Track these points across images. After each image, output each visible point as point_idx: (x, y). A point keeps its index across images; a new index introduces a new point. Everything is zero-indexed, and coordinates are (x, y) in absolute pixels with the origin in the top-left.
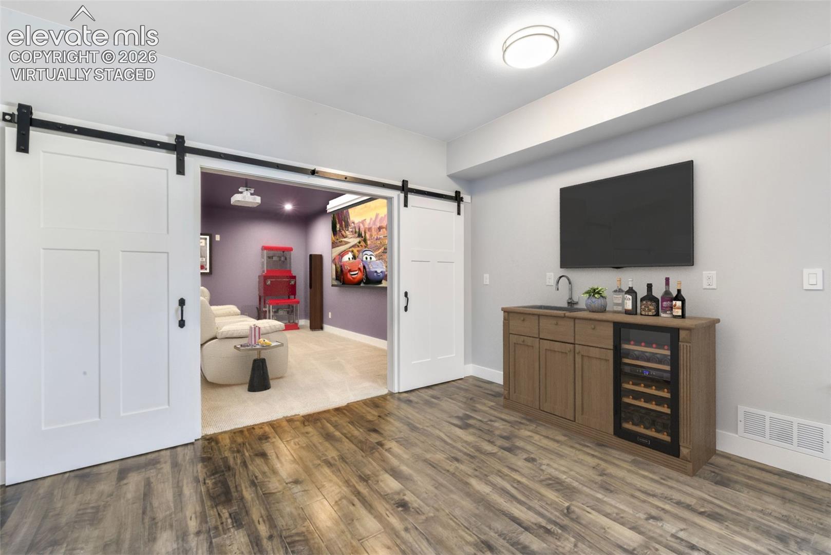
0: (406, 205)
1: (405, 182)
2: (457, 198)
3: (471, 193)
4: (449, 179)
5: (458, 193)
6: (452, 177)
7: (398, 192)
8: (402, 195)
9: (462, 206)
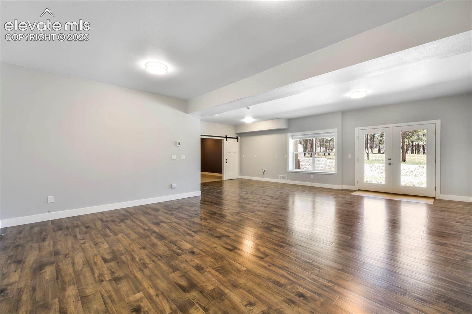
0: (226, 141)
1: (226, 136)
2: (237, 138)
3: (240, 137)
4: (235, 134)
5: (237, 137)
6: (236, 134)
7: (225, 138)
8: (226, 139)
9: (238, 140)
